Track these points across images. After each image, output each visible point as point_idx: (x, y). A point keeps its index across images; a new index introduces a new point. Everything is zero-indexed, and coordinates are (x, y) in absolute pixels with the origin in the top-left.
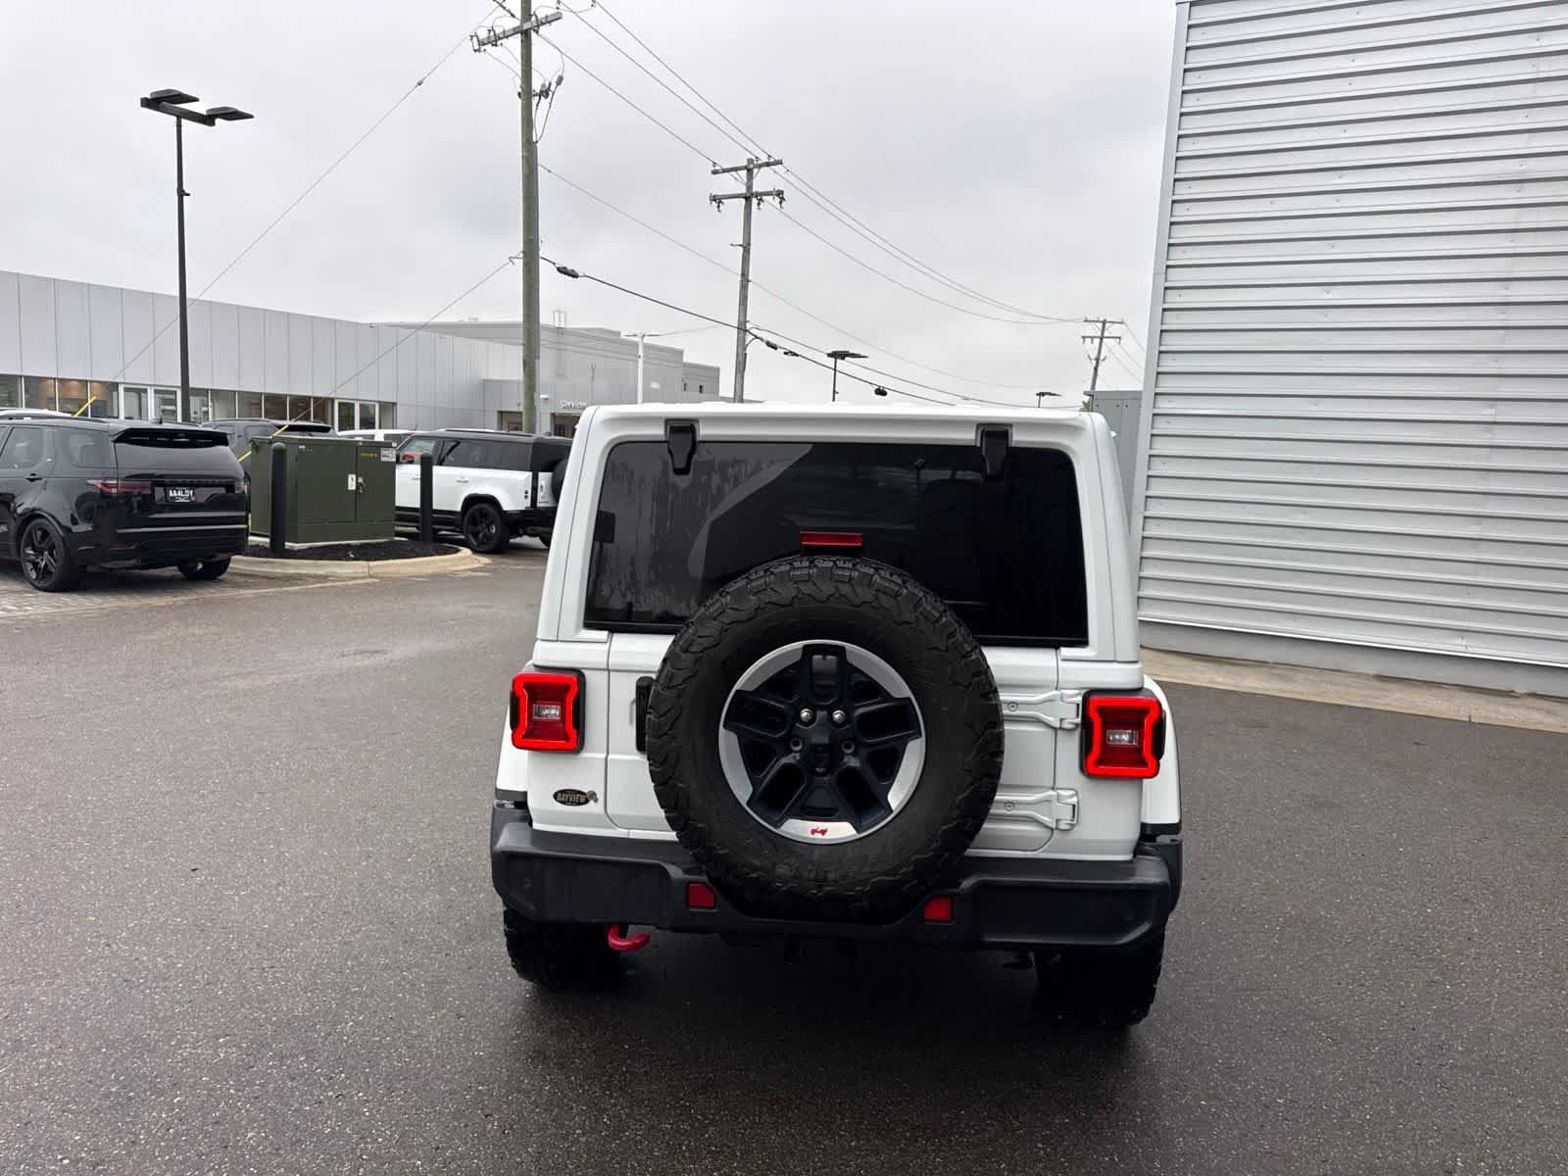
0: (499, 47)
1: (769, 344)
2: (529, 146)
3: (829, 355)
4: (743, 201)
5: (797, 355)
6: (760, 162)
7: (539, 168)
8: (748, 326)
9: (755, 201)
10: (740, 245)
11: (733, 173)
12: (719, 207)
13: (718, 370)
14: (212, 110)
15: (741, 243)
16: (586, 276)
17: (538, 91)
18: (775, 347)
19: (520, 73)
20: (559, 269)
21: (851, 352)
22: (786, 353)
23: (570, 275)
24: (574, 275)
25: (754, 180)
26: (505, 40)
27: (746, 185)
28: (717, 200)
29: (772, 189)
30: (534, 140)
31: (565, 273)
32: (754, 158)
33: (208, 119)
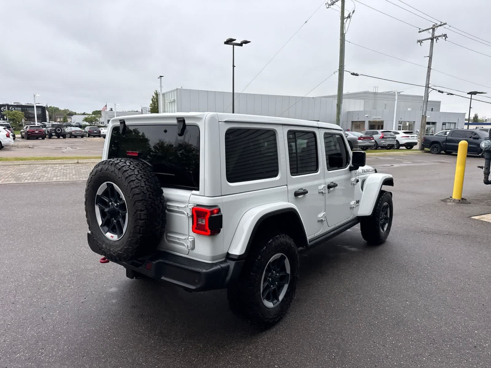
0: (334, 5)
1: (439, 91)
2: (343, 35)
3: (468, 93)
4: (430, 40)
5: (453, 95)
6: (437, 25)
7: (346, 42)
8: (430, 86)
9: (435, 40)
10: (428, 57)
11: (427, 31)
12: (421, 44)
13: (440, 102)
14: (242, 42)
15: (429, 55)
16: (361, 75)
17: (347, 16)
18: (442, 92)
19: (341, 12)
20: (352, 74)
21: (478, 92)
22: (448, 94)
23: (355, 75)
24: (357, 75)
25: (435, 32)
26: (337, 2)
27: (432, 34)
28: (420, 41)
29: (441, 34)
30: (344, 33)
31: (354, 75)
32: (435, 24)
33: (241, 45)
